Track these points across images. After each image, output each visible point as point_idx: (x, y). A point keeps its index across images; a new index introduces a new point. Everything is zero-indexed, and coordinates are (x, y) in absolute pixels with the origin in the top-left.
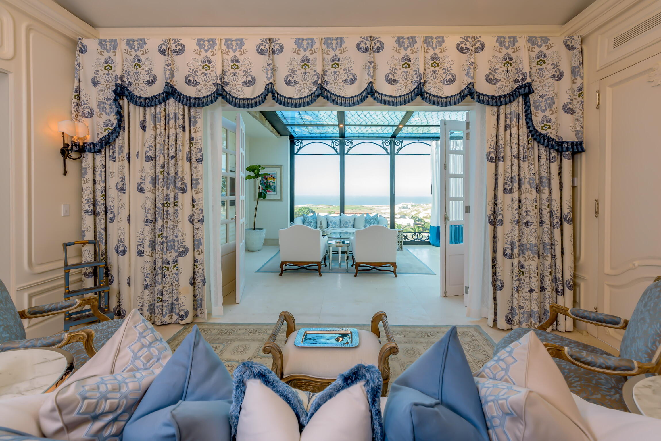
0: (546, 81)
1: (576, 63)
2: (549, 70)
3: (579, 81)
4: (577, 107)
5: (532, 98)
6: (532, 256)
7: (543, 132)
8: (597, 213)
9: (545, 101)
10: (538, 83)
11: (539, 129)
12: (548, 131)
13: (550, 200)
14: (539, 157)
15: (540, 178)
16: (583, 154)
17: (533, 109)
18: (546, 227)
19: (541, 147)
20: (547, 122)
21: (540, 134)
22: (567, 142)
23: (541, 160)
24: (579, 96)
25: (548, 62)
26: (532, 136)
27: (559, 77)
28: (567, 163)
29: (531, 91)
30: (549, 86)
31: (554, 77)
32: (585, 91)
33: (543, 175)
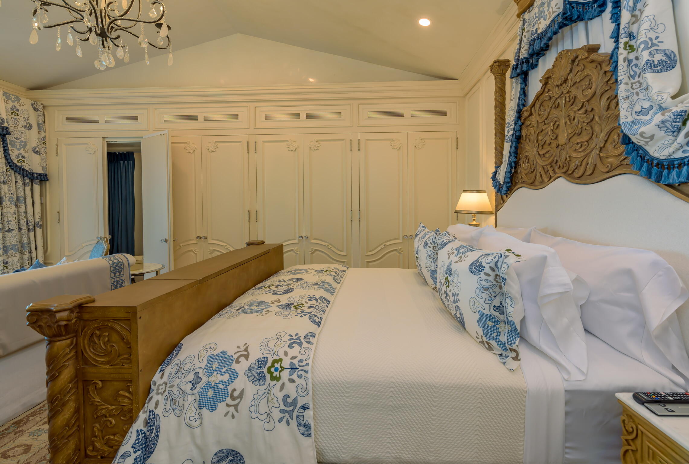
0: (19, 129)
1: (41, 122)
2: (21, 122)
3: (43, 134)
4: (42, 151)
5: (8, 138)
6: (14, 253)
7: (19, 164)
8: (59, 220)
9: (19, 142)
10: (12, 128)
11: (15, 162)
12: (23, 164)
13: (26, 213)
14: (16, 182)
15: (18, 198)
16: (47, 183)
17: (9, 146)
18: (24, 231)
19: (17, 174)
20: (21, 158)
21: (17, 166)
22: (37, 174)
23: (17, 184)
24: (43, 144)
25: (21, 115)
26: (10, 166)
27: (30, 128)
28: (37, 188)
29: (8, 133)
30: (23, 133)
31: (25, 127)
32: (47, 140)
33: (20, 195)
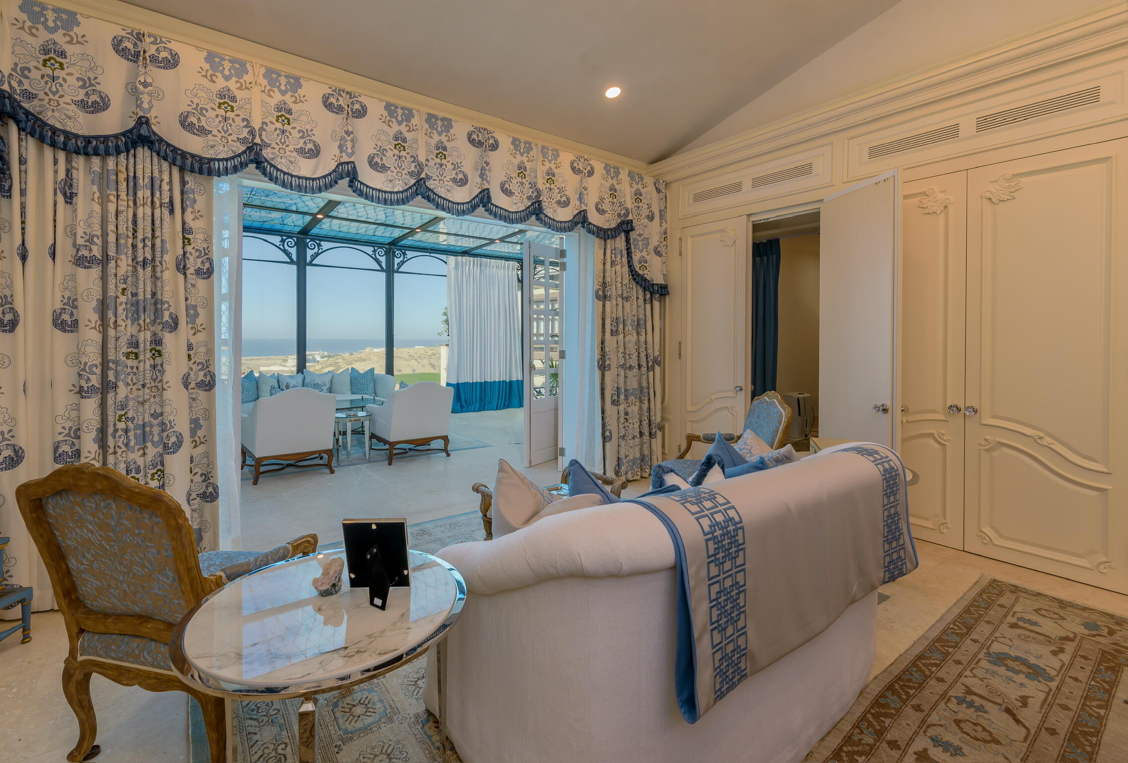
0: (643, 221)
1: (663, 208)
2: (645, 212)
3: (664, 225)
4: (662, 250)
5: (633, 235)
6: (634, 400)
7: (641, 272)
8: (680, 354)
9: (642, 241)
10: (636, 220)
11: (637, 270)
12: (646, 272)
13: (646, 343)
14: (637, 298)
15: (638, 320)
16: (667, 297)
17: (632, 246)
18: (644, 369)
19: (639, 287)
20: (643, 261)
21: (639, 275)
22: (657, 285)
23: (639, 301)
24: (664, 240)
25: (644, 201)
26: (633, 275)
27: (651, 218)
28: (656, 304)
29: (632, 229)
30: (645, 226)
31: (648, 217)
32: (668, 235)
33: (641, 317)
